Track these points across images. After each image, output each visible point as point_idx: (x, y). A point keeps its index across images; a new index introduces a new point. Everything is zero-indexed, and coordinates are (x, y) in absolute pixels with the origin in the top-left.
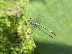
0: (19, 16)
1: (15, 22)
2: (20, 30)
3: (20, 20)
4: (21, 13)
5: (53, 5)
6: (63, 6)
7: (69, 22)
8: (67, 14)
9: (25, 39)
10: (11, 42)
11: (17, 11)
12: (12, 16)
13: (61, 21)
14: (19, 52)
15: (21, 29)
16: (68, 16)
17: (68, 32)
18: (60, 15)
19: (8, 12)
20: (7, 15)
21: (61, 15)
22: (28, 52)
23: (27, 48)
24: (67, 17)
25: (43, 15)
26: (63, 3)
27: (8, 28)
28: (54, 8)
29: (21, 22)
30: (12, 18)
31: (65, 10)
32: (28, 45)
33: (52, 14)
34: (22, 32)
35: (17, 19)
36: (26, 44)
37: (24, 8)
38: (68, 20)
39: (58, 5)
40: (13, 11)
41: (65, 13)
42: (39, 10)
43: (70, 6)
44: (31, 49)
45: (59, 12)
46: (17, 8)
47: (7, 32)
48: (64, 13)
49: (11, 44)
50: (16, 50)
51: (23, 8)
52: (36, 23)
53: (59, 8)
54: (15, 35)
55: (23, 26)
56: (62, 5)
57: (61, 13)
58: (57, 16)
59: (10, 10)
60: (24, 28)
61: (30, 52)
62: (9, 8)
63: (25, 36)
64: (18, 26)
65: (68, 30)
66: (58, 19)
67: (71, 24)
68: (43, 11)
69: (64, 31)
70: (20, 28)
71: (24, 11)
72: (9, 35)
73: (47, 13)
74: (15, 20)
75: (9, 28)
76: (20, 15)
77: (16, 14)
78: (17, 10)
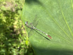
0: (14, 10)
1: (10, 17)
2: (16, 25)
3: (16, 15)
4: (16, 7)
5: (49, 4)
6: (59, 4)
7: (64, 20)
8: (63, 12)
9: (22, 34)
10: (8, 38)
11: (12, 6)
12: (8, 11)
13: (57, 20)
14: (16, 48)
15: (18, 24)
16: (63, 13)
17: (63, 30)
18: (55, 14)
19: (3, 6)
20: (2, 10)
21: (57, 14)
22: (25, 47)
23: (24, 43)
24: (62, 15)
25: (39, 16)
26: (58, 1)
27: (3, 23)
28: (50, 7)
29: (17, 17)
30: (8, 13)
31: (60, 8)
32: (25, 40)
33: (48, 14)
34: (18, 27)
35: (13, 14)
36: (23, 39)
37: (20, 2)
38: (63, 18)
39: (53, 4)
40: (8, 5)
41: (61, 11)
42: (35, 11)
43: (65, 4)
44: (28, 44)
45: (54, 11)
46: (12, 2)
47: (3, 28)
48: (59, 11)
49: (8, 40)
50: (13, 46)
51: (18, 2)
52: (32, 26)
53: (55, 7)
54: (11, 31)
55: (19, 21)
56: (57, 4)
57: (56, 11)
58: (53, 15)
59: (5, 5)
60: (20, 23)
61: (27, 47)
62: (4, 3)
63: (22, 31)
64: (14, 21)
65: (64, 28)
66: (54, 18)
67: (66, 22)
68: (39, 12)
69: (59, 30)
70: (16, 23)
71: (20, 5)
72: (5, 31)
73: (43, 13)
74: (10, 15)
75: (5, 23)
76: (16, 10)
77: (12, 9)
78: (12, 4)
